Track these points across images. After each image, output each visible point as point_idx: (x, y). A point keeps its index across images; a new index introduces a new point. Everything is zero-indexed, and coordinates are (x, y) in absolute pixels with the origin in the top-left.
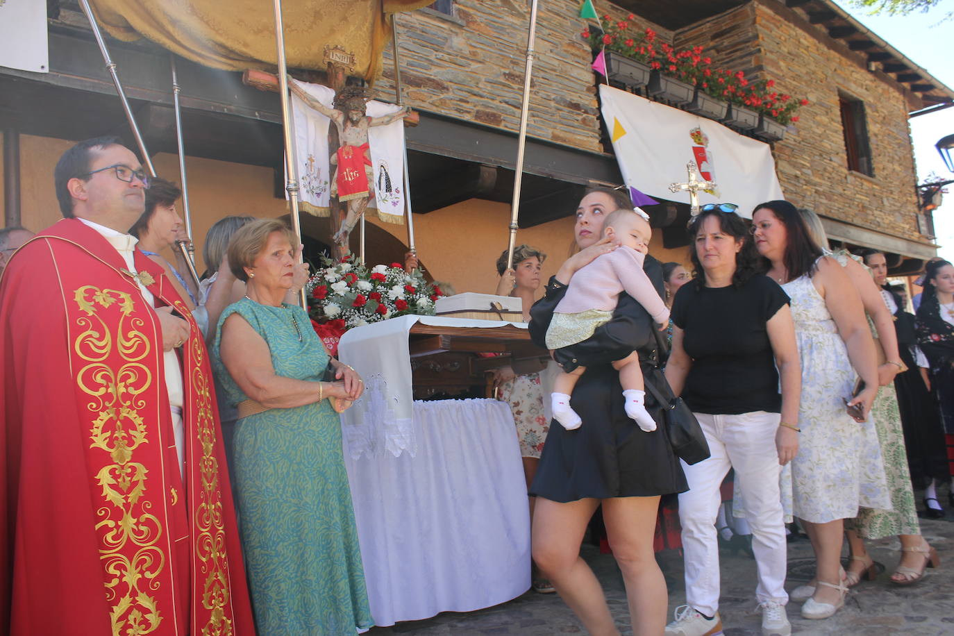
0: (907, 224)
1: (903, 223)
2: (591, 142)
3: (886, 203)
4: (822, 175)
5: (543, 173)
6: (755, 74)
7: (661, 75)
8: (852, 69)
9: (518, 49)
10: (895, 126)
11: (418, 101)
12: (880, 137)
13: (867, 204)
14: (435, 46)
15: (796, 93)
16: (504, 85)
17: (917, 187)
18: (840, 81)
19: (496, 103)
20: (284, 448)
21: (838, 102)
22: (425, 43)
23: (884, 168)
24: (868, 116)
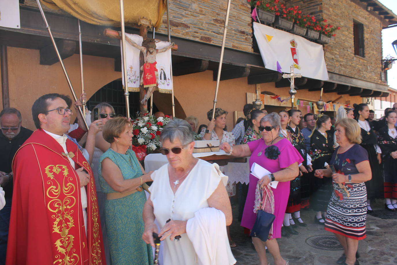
0: (377, 77)
1: (375, 76)
2: (249, 48)
3: (369, 68)
4: (343, 57)
5: (228, 63)
6: (319, 14)
7: (280, 18)
8: (360, 10)
9: (220, 8)
10: (376, 34)
11: (177, 33)
12: (369, 40)
13: (361, 69)
14: (185, 9)
15: (335, 22)
16: (213, 24)
17: (382, 61)
18: (355, 16)
19: (210, 32)
20: (126, 213)
21: (353, 25)
22: (180, 7)
23: (369, 53)
24: (365, 30)
